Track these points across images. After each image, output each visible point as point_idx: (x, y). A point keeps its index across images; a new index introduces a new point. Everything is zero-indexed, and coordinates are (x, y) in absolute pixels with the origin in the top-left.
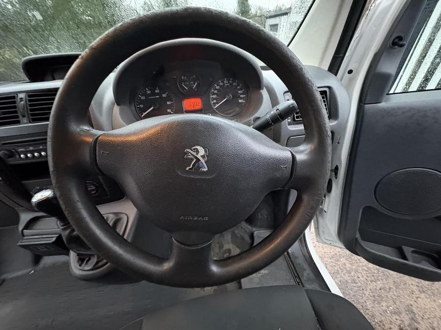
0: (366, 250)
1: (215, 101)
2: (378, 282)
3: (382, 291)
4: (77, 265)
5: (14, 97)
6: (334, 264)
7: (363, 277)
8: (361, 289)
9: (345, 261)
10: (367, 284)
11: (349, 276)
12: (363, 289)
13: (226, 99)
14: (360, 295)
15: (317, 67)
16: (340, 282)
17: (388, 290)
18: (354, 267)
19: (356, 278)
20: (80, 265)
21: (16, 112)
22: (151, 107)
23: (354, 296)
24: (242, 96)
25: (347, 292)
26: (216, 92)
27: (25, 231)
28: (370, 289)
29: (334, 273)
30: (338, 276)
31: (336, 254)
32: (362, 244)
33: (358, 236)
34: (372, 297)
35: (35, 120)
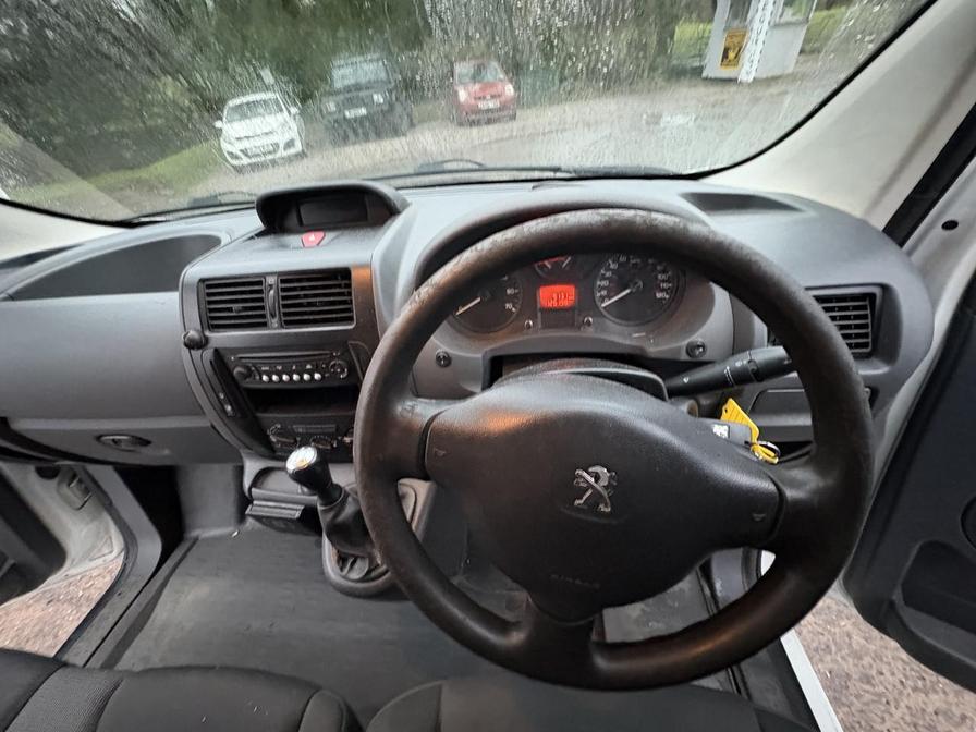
0: (912, 632)
1: (604, 293)
2: (933, 697)
3: (941, 718)
4: (337, 569)
5: (260, 283)
6: (820, 630)
7: (893, 674)
8: (884, 700)
9: (849, 628)
10: (901, 693)
11: (855, 665)
12: (888, 702)
13: (627, 291)
14: (879, 713)
15: (859, 220)
16: (830, 673)
17: (957, 719)
18: (872, 647)
19: (874, 673)
20: (342, 569)
21: (262, 308)
22: (476, 298)
23: (862, 711)
24: (665, 285)
25: (844, 700)
26: (608, 274)
27: (253, 490)
28: (908, 707)
29: (816, 650)
30: (828, 658)
31: (829, 608)
32: (906, 619)
33: (897, 596)
34: (909, 725)
35: (289, 323)
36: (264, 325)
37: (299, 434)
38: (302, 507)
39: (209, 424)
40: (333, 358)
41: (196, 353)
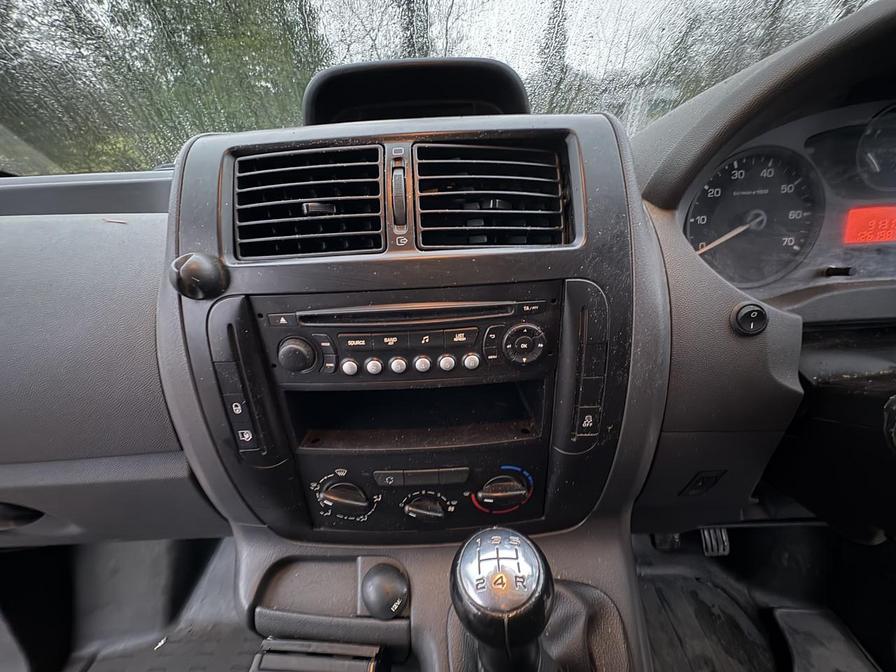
27: (259, 611)
35: (431, 240)
36: (374, 243)
37: (379, 489)
38: (375, 650)
39: (184, 473)
40: (520, 315)
41: (196, 309)
